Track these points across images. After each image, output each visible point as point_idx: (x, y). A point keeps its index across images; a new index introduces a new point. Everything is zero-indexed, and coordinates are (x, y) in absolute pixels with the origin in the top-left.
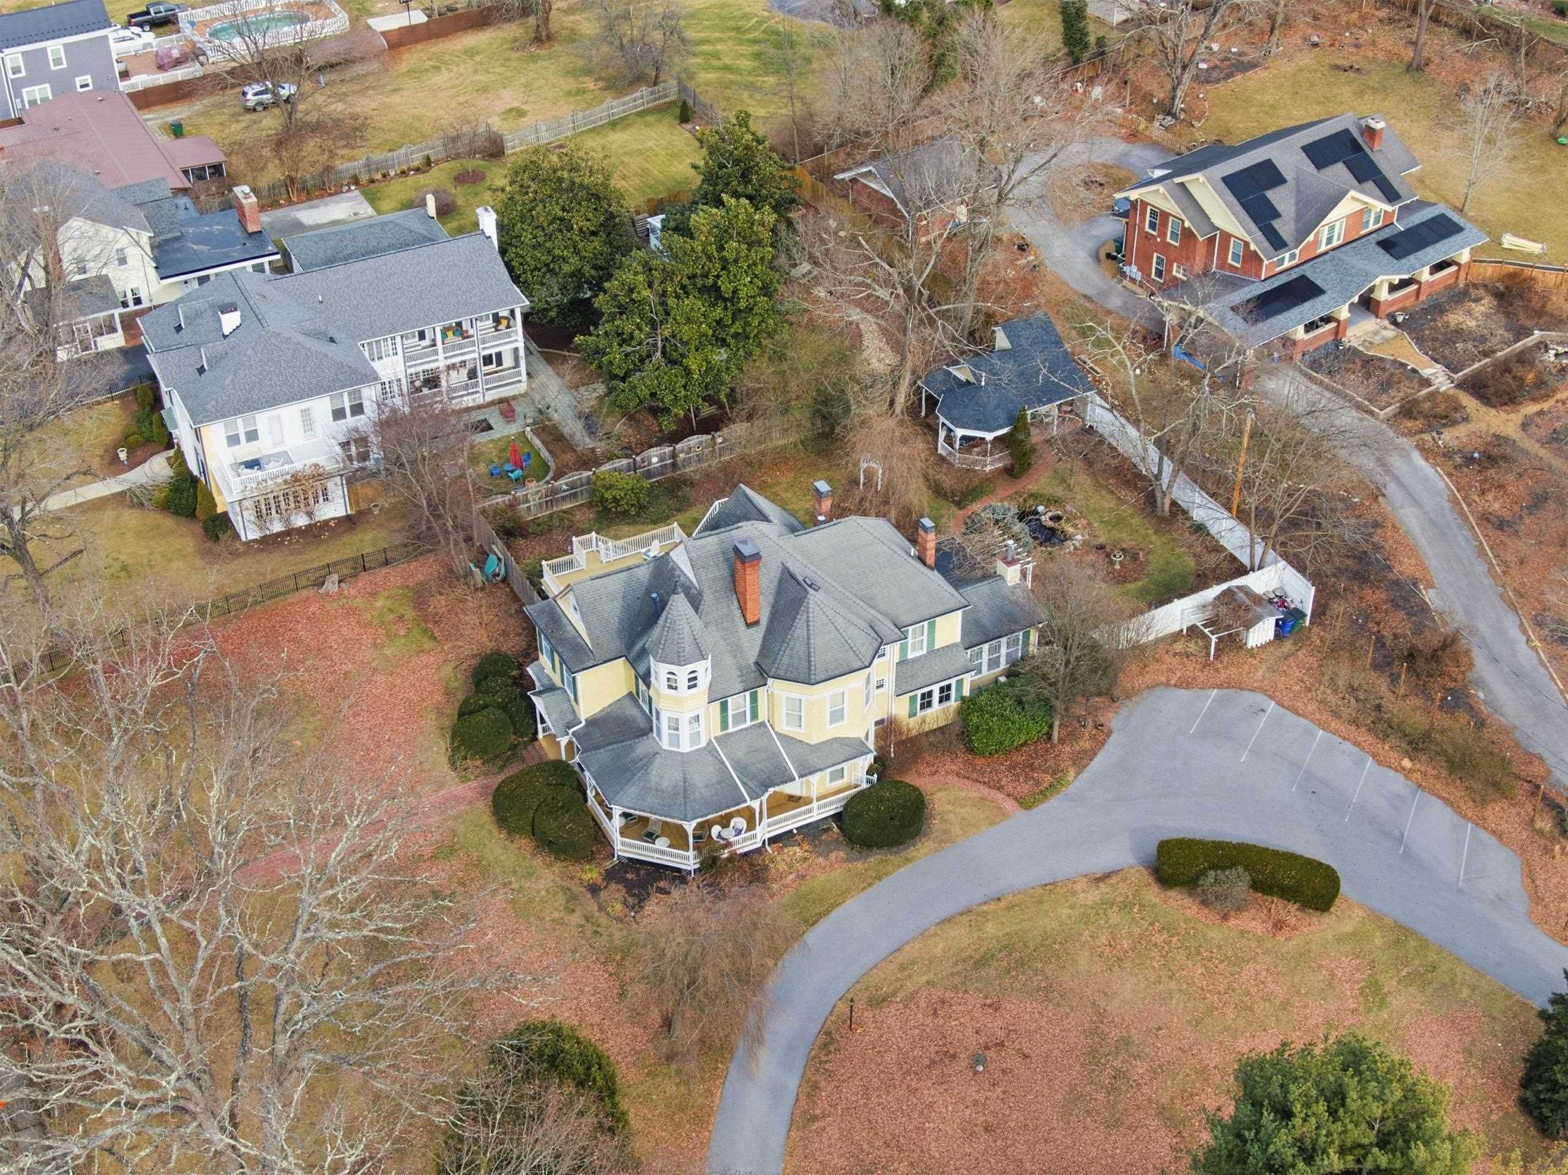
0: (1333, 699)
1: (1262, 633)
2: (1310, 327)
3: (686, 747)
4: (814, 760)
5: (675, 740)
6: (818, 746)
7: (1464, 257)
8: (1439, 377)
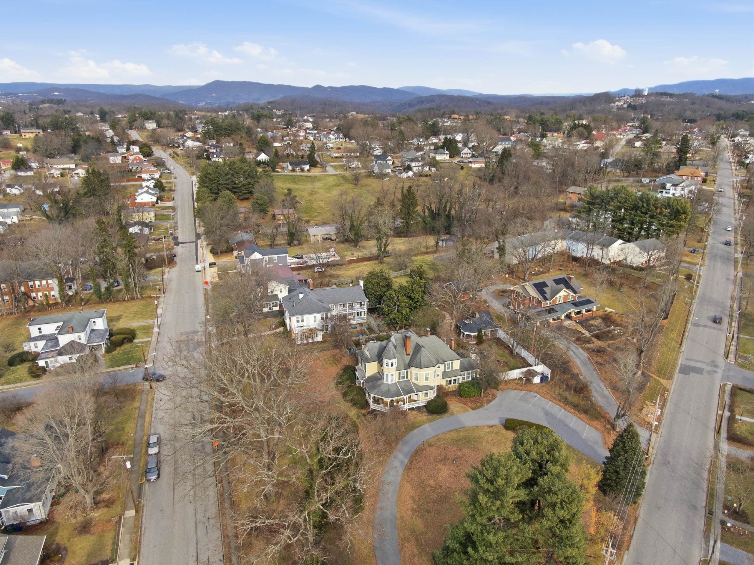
0: (554, 395)
1: (537, 380)
2: (554, 320)
3: (390, 382)
4: (420, 389)
5: (387, 380)
6: (422, 387)
7: (594, 309)
8: (587, 334)
